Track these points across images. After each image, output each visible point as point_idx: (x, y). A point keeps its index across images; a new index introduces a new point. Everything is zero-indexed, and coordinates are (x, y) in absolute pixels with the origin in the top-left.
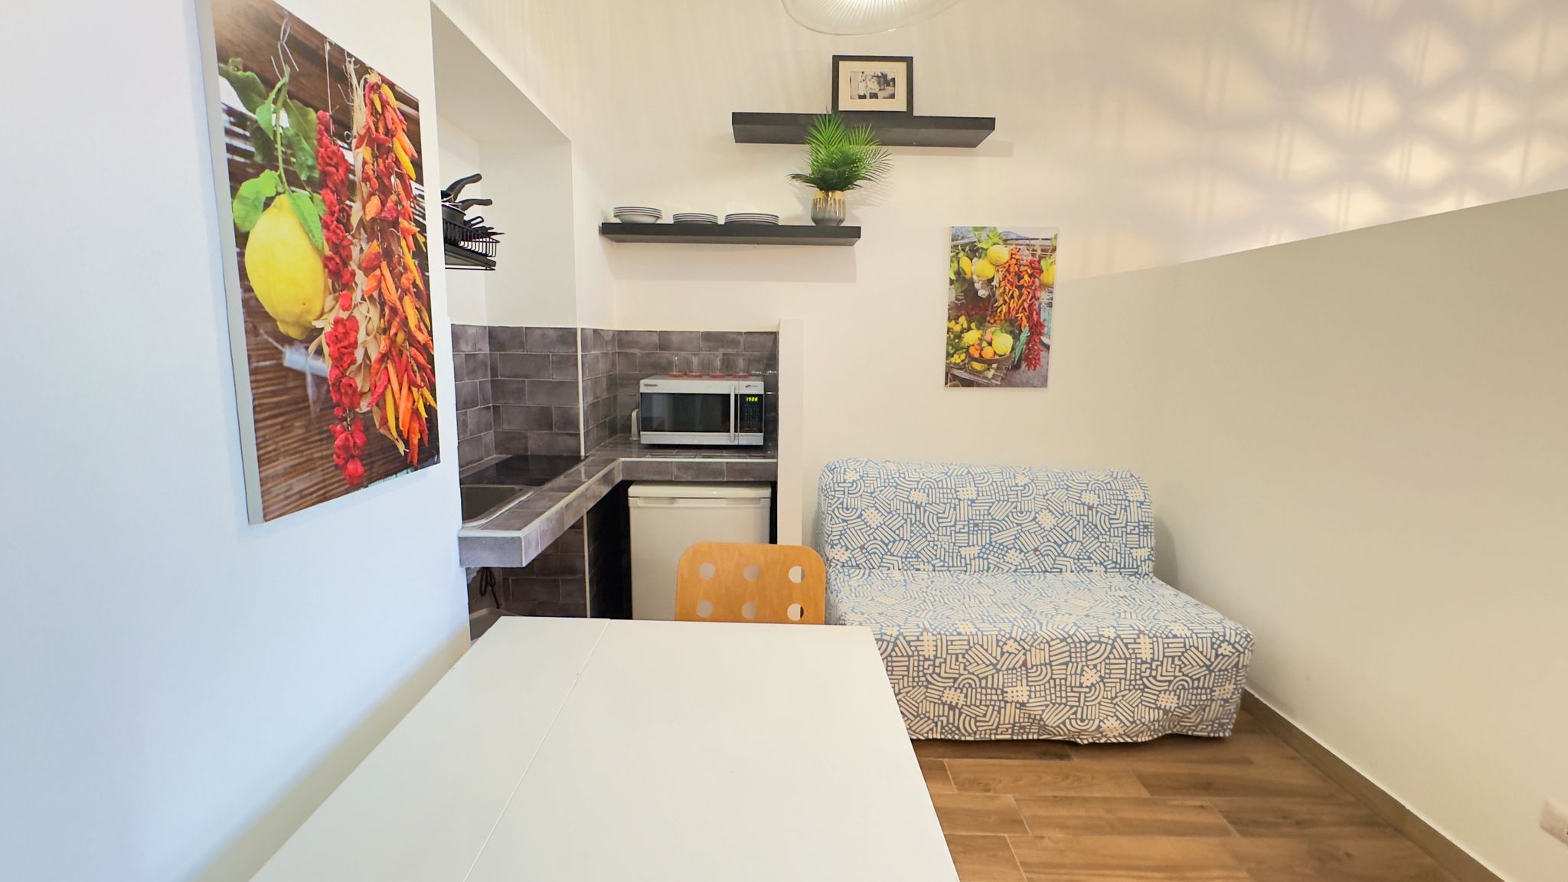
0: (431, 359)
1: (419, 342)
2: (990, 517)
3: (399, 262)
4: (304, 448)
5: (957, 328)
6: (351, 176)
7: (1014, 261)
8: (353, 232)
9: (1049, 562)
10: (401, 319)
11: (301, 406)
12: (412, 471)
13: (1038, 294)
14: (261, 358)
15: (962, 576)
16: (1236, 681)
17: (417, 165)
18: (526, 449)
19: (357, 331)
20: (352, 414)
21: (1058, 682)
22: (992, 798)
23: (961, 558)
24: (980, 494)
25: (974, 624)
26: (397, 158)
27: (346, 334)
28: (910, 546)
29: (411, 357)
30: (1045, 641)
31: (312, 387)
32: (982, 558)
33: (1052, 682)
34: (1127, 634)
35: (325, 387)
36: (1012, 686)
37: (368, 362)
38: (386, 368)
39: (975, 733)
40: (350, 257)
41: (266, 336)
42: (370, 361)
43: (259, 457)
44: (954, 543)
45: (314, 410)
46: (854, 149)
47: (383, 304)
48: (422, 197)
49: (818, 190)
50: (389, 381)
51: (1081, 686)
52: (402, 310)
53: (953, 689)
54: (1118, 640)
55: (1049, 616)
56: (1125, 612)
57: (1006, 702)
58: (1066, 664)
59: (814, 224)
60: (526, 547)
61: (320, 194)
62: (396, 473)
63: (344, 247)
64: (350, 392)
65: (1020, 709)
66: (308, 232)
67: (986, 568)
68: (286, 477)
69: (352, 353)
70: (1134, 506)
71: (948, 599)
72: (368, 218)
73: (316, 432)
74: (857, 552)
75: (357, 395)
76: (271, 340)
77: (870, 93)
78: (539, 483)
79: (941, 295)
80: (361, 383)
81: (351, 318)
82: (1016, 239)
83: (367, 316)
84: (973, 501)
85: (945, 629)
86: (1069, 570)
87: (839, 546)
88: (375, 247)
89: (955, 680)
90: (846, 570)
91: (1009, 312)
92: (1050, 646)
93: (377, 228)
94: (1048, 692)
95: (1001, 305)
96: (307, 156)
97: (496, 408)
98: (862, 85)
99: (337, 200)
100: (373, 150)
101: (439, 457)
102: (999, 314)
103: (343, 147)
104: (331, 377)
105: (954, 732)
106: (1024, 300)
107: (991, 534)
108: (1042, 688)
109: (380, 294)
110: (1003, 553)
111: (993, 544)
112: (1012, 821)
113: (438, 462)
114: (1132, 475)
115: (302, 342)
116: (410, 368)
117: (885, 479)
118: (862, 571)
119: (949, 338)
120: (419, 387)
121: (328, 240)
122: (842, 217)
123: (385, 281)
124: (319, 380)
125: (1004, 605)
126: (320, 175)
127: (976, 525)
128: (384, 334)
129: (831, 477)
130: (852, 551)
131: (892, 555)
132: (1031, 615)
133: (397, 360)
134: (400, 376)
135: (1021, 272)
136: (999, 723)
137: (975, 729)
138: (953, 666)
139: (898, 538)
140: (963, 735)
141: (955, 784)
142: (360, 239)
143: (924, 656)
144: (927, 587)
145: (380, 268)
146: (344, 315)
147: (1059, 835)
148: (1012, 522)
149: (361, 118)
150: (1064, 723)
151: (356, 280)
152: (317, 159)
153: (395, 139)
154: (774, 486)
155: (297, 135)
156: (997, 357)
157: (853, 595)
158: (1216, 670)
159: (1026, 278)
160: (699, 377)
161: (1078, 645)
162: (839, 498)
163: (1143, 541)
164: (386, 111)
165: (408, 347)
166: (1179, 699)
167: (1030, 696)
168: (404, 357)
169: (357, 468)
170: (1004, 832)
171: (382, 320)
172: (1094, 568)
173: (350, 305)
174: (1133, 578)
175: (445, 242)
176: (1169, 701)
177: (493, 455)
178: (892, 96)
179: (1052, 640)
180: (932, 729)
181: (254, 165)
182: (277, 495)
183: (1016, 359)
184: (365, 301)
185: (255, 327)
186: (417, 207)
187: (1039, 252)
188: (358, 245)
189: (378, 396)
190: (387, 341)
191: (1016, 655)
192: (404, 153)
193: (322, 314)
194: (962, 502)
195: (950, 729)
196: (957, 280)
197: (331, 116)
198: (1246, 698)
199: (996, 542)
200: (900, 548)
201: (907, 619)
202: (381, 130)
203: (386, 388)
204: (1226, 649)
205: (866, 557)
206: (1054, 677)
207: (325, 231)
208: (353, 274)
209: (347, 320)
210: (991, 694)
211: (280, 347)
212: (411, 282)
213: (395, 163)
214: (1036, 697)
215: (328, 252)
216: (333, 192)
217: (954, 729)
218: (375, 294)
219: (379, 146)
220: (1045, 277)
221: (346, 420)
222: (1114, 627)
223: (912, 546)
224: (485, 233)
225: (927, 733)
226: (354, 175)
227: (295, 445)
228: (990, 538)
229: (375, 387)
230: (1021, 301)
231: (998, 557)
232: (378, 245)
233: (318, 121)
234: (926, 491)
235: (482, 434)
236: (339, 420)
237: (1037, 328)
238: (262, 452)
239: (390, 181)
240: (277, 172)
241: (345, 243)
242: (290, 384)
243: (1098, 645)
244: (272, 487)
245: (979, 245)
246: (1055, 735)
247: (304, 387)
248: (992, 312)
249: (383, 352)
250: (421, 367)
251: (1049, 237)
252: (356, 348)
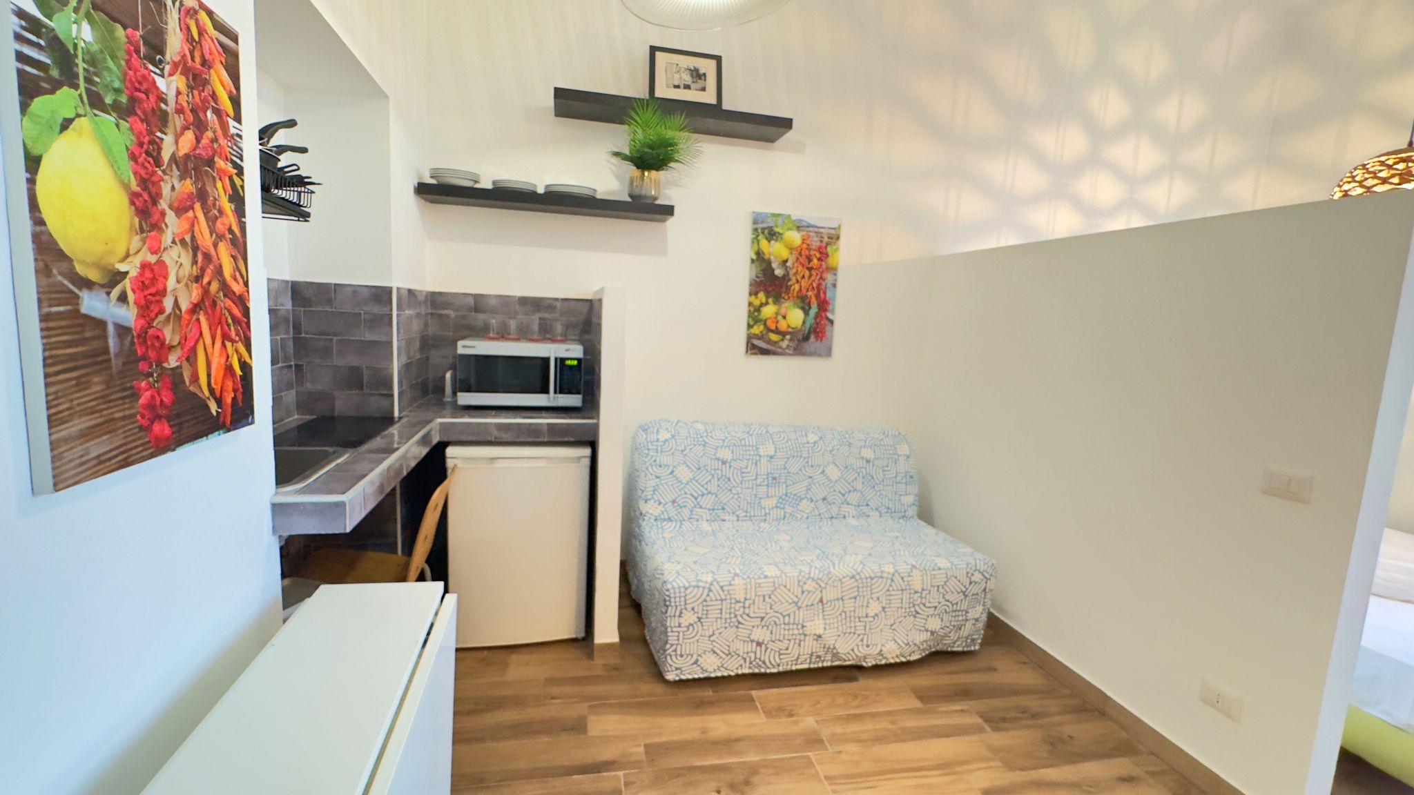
0: (246, 312)
1: (234, 293)
2: (786, 471)
3: (214, 205)
4: (103, 407)
5: (757, 303)
6: (163, 106)
7: (805, 246)
8: (165, 167)
9: (834, 510)
10: (215, 266)
11: (100, 359)
12: (225, 433)
13: (825, 275)
14: (53, 302)
15: (762, 524)
16: (984, 602)
17: (236, 102)
18: (333, 410)
19: (166, 278)
20: (159, 371)
21: (848, 614)
22: (796, 723)
23: (761, 508)
24: (778, 450)
25: (778, 567)
26: (213, 92)
27: (154, 280)
28: (716, 499)
29: (226, 308)
30: (837, 579)
31: (114, 338)
32: (779, 507)
33: (843, 614)
34: (903, 568)
35: (129, 339)
36: (811, 621)
37: (178, 312)
38: (198, 320)
39: (779, 665)
40: (159, 195)
41: (60, 278)
42: (181, 312)
43: (49, 417)
44: (756, 495)
45: (116, 364)
46: (669, 134)
47: (195, 249)
48: (240, 137)
49: (635, 168)
50: (201, 334)
51: (867, 617)
52: (216, 257)
53: (760, 627)
54: (896, 574)
55: (840, 557)
56: (899, 550)
57: (805, 635)
58: (855, 598)
59: (629, 200)
60: (350, 512)
61: (127, 121)
62: (207, 435)
63: (154, 183)
64: (157, 344)
65: (817, 640)
66: (112, 163)
67: (782, 516)
68: (82, 440)
69: (160, 302)
70: (902, 460)
71: (753, 546)
72: (181, 153)
73: (118, 388)
74: (669, 506)
75: (167, 349)
76: (66, 282)
77: (684, 84)
78: (355, 444)
79: (742, 274)
80: (170, 335)
81: (160, 263)
82: (808, 227)
83: (178, 262)
84: (771, 457)
85: (753, 573)
86: (851, 515)
87: (653, 501)
88: (188, 186)
89: (762, 618)
90: (659, 523)
91: (800, 290)
92: (842, 583)
93: (190, 165)
94: (840, 624)
95: (794, 284)
96: (112, 76)
97: (298, 368)
98: (677, 76)
99: (147, 130)
100: (188, 79)
101: (253, 418)
102: (792, 292)
103: (155, 73)
104: (136, 327)
105: (760, 666)
106: (814, 281)
107: (787, 486)
108: (835, 620)
109: (193, 238)
110: (797, 502)
111: (789, 495)
112: (814, 741)
113: (252, 423)
114: (899, 434)
115: (102, 286)
116: (223, 321)
117: (694, 439)
118: (674, 523)
119: (750, 311)
120: (233, 341)
121: (135, 173)
122: (657, 195)
123: (198, 224)
124: (122, 330)
125: (801, 548)
126: (128, 100)
127: (774, 479)
128: (196, 283)
129: (645, 436)
130: (665, 505)
131: (701, 507)
132: (825, 556)
133: (209, 311)
134: (213, 328)
135: (811, 256)
136: (799, 655)
137: (778, 661)
138: (761, 606)
139: (705, 492)
140: (768, 668)
141: (764, 712)
142: (171, 176)
143: (735, 599)
144: (733, 536)
145: (193, 209)
146: (152, 259)
147: (854, 748)
148: (804, 475)
149: (175, 44)
150: (853, 650)
151: (167, 220)
152: (124, 83)
153: (212, 71)
154: (593, 445)
155: (102, 52)
156: (790, 330)
157: (668, 546)
158: (970, 594)
159: (815, 261)
160: (517, 340)
161: (865, 581)
162: (652, 456)
163: (910, 489)
164: (202, 38)
165: (222, 298)
166: (942, 621)
167: (825, 629)
168: (218, 307)
169: (164, 430)
170: (810, 751)
171: (194, 266)
172: (871, 513)
173: (159, 248)
174: (901, 521)
175: (262, 190)
176: (934, 624)
177: (294, 416)
178: (704, 89)
179: (844, 577)
180: (741, 666)
181: (50, 80)
182: (70, 461)
183: (806, 332)
184: (176, 245)
185: (47, 266)
186: (235, 148)
187: (826, 239)
188: (169, 182)
189: (189, 350)
190: (200, 291)
191: (814, 593)
192: (222, 88)
193: (127, 256)
194: (762, 459)
195: (757, 663)
196: (757, 260)
197: (141, 36)
198: (991, 617)
199: (791, 493)
200: (707, 501)
201: (719, 566)
202: (198, 59)
203: (197, 342)
204: (977, 577)
205: (677, 510)
206: (846, 610)
207: (132, 163)
208: (163, 214)
209: (155, 264)
210: (793, 629)
211: (76, 291)
212: (227, 227)
213: (212, 98)
214: (830, 629)
215: (134, 186)
216: (142, 121)
217: (760, 663)
218: (188, 238)
219: (195, 77)
220: (831, 261)
221: (152, 376)
222: (893, 564)
223: (719, 499)
224: (300, 182)
225: (737, 669)
226: (167, 104)
227: (93, 403)
228: (786, 490)
229: (186, 341)
230: (810, 281)
231: (792, 506)
232: (192, 185)
233: (127, 40)
234: (731, 448)
235: (283, 394)
236: (144, 375)
237: (824, 305)
238: (52, 411)
239: (206, 116)
240: (77, 90)
241: (154, 179)
242: (88, 334)
243: (881, 580)
244: (67, 451)
245: (777, 230)
246: (845, 661)
247: (104, 337)
248: (787, 289)
249: (195, 302)
250: (236, 321)
251: (834, 227)
252: (165, 296)
